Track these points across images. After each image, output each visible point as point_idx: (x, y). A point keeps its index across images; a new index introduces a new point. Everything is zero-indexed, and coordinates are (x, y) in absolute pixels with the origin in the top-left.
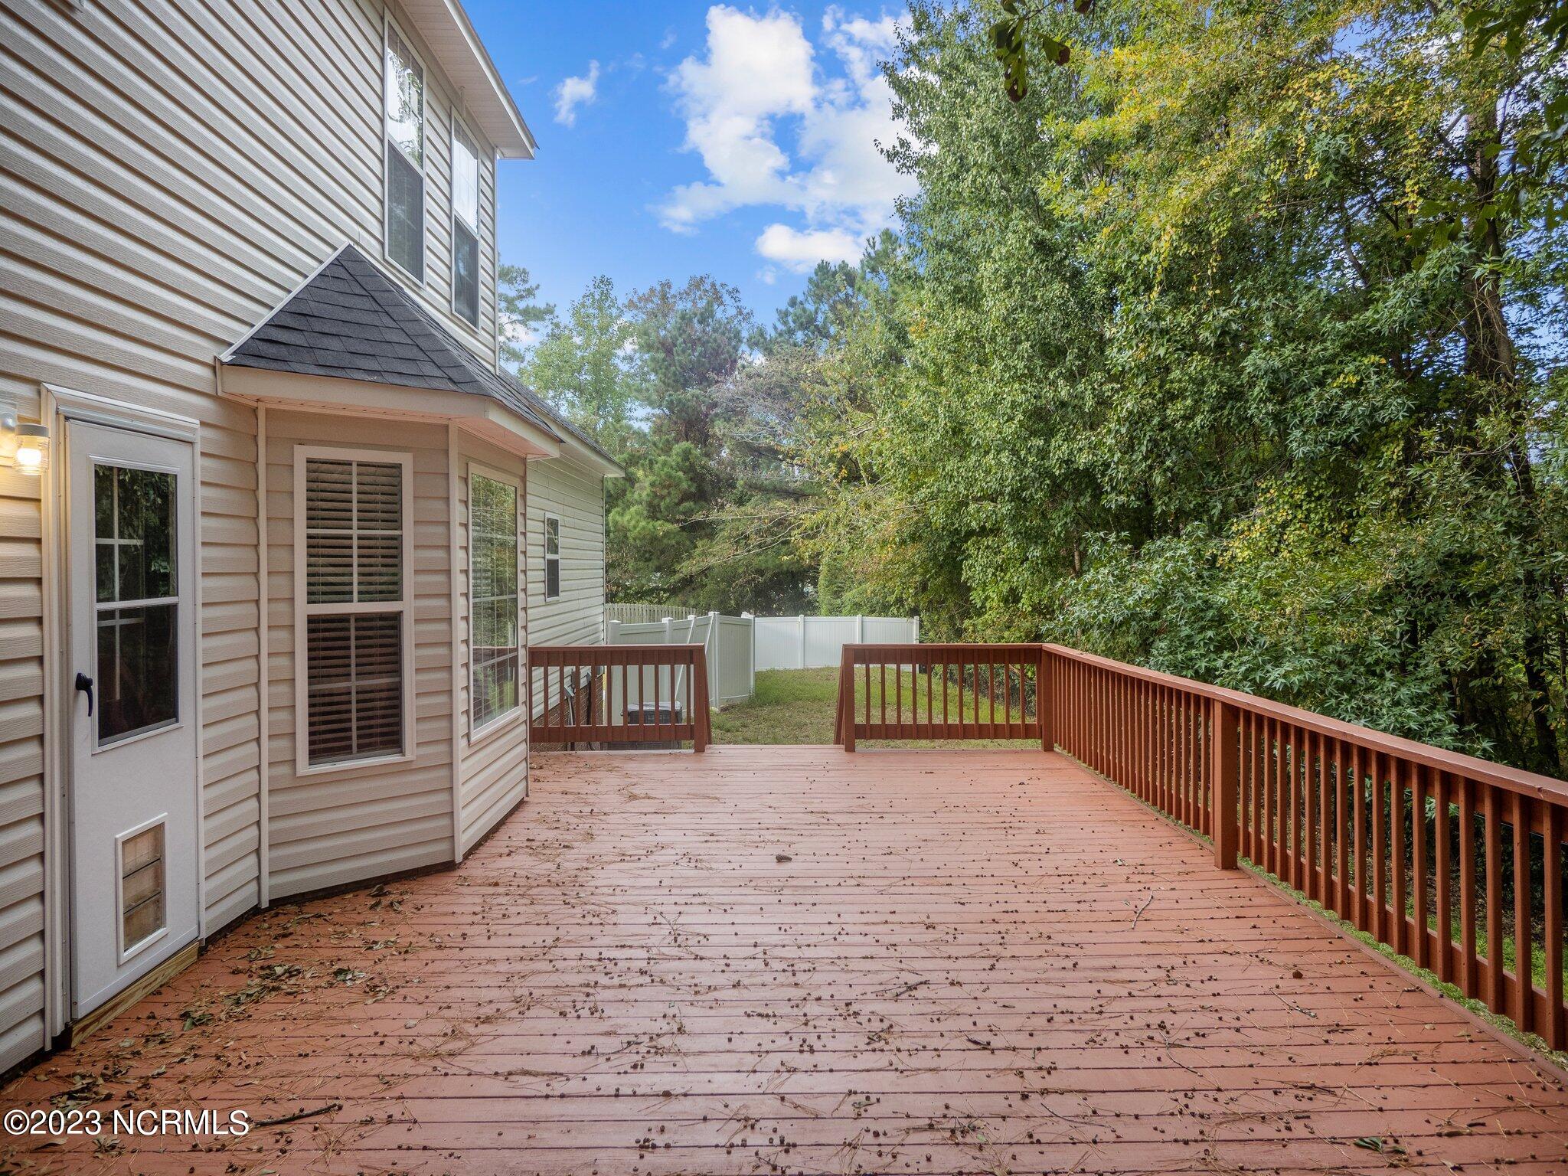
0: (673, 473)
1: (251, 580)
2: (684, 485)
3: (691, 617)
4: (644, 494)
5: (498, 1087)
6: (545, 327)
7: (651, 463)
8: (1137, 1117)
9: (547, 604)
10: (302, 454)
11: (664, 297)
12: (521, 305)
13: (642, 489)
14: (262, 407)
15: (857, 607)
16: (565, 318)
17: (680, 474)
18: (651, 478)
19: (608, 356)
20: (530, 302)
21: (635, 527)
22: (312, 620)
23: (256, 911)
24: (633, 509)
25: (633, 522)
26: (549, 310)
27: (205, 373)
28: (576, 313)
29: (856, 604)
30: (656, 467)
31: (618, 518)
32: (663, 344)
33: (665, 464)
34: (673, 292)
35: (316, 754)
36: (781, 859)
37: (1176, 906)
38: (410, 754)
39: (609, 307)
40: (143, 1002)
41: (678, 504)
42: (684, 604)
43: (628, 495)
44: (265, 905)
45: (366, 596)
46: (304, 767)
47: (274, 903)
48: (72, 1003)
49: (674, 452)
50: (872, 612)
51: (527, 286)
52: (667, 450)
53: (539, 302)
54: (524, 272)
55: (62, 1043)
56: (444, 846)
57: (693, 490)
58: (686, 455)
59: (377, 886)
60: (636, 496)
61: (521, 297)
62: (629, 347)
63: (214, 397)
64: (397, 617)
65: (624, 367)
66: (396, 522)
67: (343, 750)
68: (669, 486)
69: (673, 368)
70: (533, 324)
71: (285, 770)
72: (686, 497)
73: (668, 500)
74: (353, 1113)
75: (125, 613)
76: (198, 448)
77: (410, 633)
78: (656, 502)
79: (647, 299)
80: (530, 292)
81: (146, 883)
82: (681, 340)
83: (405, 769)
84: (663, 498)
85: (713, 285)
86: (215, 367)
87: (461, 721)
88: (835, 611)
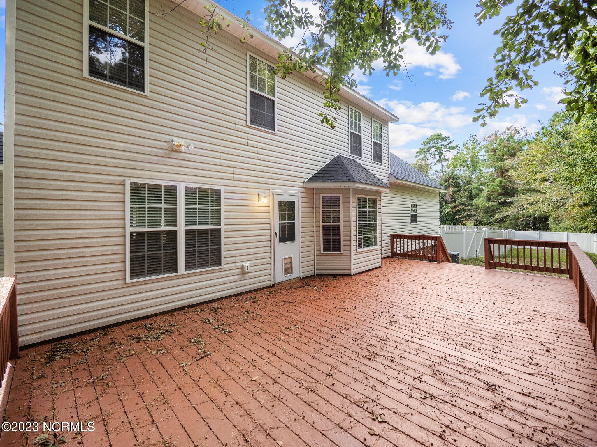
0: (496, 188)
1: (313, 218)
2: (500, 191)
3: (475, 230)
4: (485, 194)
5: (317, 307)
6: (455, 151)
7: (488, 185)
8: (428, 354)
9: (411, 225)
10: (321, 196)
11: (496, 135)
12: (448, 146)
13: (484, 193)
14: (314, 188)
15: (566, 229)
16: (461, 147)
17: (498, 188)
18: (488, 190)
19: (476, 156)
20: (451, 145)
21: (481, 204)
22: (323, 226)
23: (314, 275)
24: (481, 199)
25: (481, 203)
26: (457, 146)
27: (302, 184)
28: (465, 145)
29: (566, 228)
30: (489, 186)
31: (476, 202)
32: (493, 150)
33: (492, 185)
34: (499, 133)
35: (324, 250)
36: (423, 288)
37: (538, 325)
38: (342, 252)
39: (476, 142)
40: (288, 284)
41: (498, 197)
42: (500, 227)
43: (480, 195)
44: (315, 275)
45: (333, 221)
46: (322, 252)
47: (317, 275)
48: (275, 280)
49: (496, 181)
50: (574, 230)
51: (450, 141)
52: (494, 181)
53: (453, 144)
54: (449, 137)
55: (273, 286)
56: (349, 271)
57: (503, 192)
58: (501, 182)
59: (335, 276)
60: (482, 195)
61: (448, 144)
62: (483, 152)
63: (304, 188)
64: (339, 226)
65: (482, 158)
66: (339, 208)
67: (329, 250)
68: (494, 192)
69: (496, 156)
70: (451, 151)
71: (319, 252)
72: (500, 194)
73: (494, 196)
74: (295, 304)
75: (288, 223)
76: (300, 197)
77: (342, 228)
78: (489, 196)
79: (490, 137)
80: (451, 142)
81: (289, 266)
82: (499, 147)
83: (341, 255)
84: (492, 195)
85: (515, 128)
86: (304, 183)
87: (353, 248)
88: (557, 230)
